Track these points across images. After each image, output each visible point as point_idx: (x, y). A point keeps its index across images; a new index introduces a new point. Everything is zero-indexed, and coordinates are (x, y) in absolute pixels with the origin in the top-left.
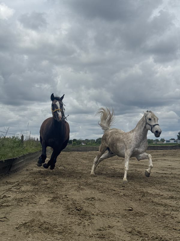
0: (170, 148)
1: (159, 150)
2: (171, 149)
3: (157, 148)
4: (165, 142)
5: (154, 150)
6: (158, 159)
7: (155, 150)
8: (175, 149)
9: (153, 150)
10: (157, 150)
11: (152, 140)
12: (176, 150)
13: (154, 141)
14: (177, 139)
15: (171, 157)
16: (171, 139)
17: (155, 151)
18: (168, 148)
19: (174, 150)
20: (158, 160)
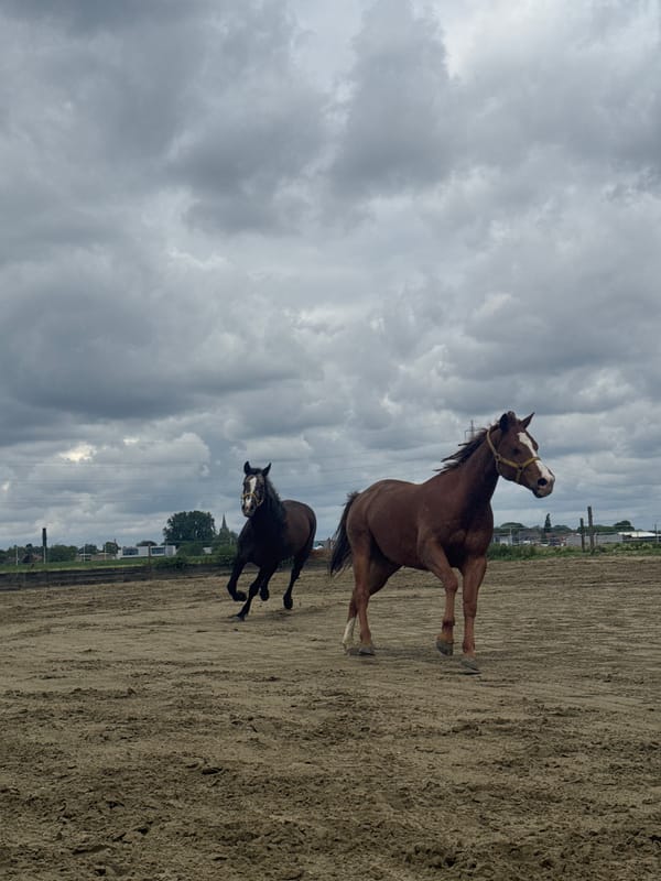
0: (122, 576)
1: (80, 587)
2: (126, 581)
3: (75, 577)
4: (120, 555)
5: (63, 584)
6: (57, 625)
7: (67, 584)
8: (144, 580)
9: (56, 585)
10: (75, 584)
11: (73, 549)
12: (148, 583)
13: (81, 551)
14: (163, 541)
15: (116, 612)
16: (140, 542)
17: (67, 588)
18: (116, 577)
19: (139, 584)
20: (53, 629)
